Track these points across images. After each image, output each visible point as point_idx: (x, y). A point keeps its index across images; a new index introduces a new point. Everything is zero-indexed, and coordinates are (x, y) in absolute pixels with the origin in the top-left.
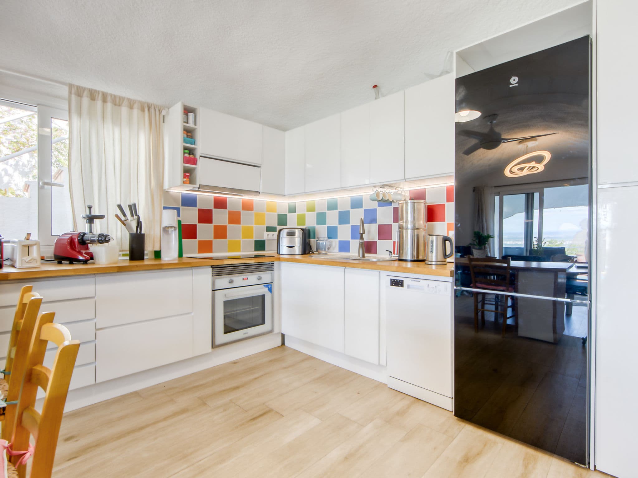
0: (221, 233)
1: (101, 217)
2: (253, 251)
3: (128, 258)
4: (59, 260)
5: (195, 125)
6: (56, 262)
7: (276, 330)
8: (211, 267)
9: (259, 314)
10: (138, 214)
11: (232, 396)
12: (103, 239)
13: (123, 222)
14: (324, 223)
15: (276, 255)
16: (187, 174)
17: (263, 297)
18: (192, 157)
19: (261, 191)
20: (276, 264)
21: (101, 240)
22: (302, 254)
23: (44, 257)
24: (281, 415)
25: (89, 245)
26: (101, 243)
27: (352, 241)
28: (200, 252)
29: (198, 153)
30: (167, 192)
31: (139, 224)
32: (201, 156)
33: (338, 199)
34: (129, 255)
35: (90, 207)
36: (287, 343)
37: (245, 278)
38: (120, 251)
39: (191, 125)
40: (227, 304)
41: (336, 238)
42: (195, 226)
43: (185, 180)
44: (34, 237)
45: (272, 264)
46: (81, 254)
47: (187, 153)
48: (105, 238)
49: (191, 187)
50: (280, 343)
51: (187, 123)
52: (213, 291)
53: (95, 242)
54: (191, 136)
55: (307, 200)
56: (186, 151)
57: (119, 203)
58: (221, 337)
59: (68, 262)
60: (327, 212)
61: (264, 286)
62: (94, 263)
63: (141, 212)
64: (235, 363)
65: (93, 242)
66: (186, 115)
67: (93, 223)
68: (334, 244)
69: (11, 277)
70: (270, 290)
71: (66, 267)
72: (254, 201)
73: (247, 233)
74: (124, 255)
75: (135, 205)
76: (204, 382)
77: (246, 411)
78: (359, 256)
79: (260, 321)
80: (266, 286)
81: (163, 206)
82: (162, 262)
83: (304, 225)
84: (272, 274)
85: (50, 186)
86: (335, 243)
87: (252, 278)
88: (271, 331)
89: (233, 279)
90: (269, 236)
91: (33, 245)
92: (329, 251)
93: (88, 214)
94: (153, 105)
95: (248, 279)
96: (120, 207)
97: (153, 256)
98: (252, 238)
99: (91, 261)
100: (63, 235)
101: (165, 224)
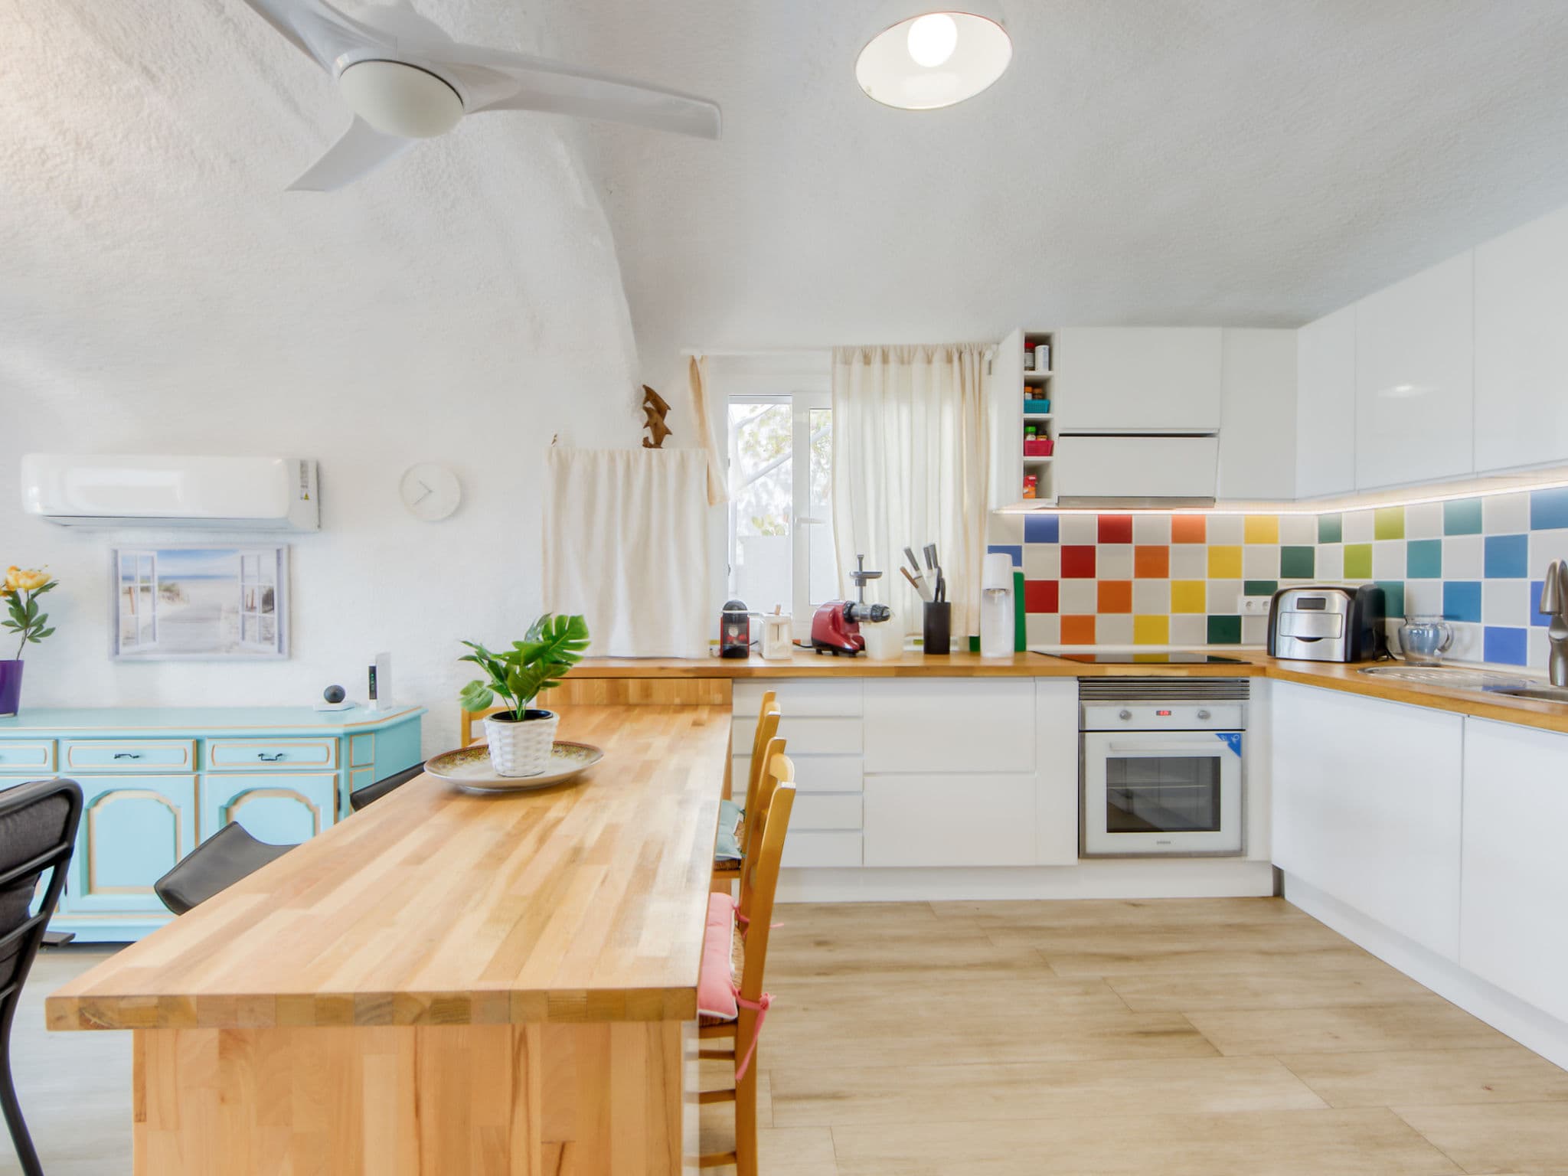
0: (1116, 598)
1: (876, 575)
2: (1203, 645)
3: (921, 648)
4: (819, 648)
5: (1050, 368)
6: (814, 650)
7: (1255, 853)
8: (1076, 678)
9: (1205, 802)
10: (939, 565)
11: (1110, 971)
12: (880, 615)
13: (913, 581)
14: (1434, 571)
15: (1262, 660)
16: (1031, 478)
17: (1216, 762)
18: (1042, 439)
19: (1218, 496)
20: (1256, 683)
21: (876, 617)
22: (1346, 662)
23: (799, 641)
24: (1217, 1051)
25: (861, 624)
26: (875, 621)
27: (1532, 631)
28: (1065, 640)
29: (1055, 430)
30: (996, 515)
31: (940, 586)
32: (1061, 435)
33: (1483, 500)
34: (923, 642)
35: (861, 558)
36: (1289, 894)
37: (1163, 712)
38: (907, 635)
39: (1041, 371)
40: (1116, 766)
41: (1476, 617)
42: (1055, 584)
43: (1026, 490)
44: (785, 612)
45: (1243, 681)
46: (847, 638)
47: (1031, 433)
48: (882, 613)
49: (1041, 502)
50: (1268, 889)
51: (1033, 369)
52: (1080, 731)
53: (867, 618)
54: (1040, 394)
55: (1376, 506)
56: (1031, 429)
57: (907, 546)
58: (1100, 838)
59: (830, 652)
60: (1446, 540)
61: (1219, 735)
62: (865, 657)
63: (944, 562)
64: (1134, 905)
65: (864, 618)
66: (1030, 352)
67: (865, 585)
68: (1467, 637)
69: (757, 674)
70: (1237, 747)
71: (827, 662)
72: (1207, 517)
73: (1188, 597)
74: (916, 642)
75: (934, 546)
76: (1055, 923)
77: (1133, 1012)
78: (1553, 680)
79: (1209, 823)
80: (1223, 737)
81: (987, 544)
82: (983, 663)
83: (1368, 575)
84: (1242, 706)
85: (808, 525)
86: (1470, 636)
87: (1184, 712)
88: (1239, 853)
89: (1129, 709)
90: (1253, 606)
91: (782, 624)
92: (1448, 654)
93: (858, 570)
94: (967, 346)
95: (1172, 713)
96: (909, 553)
97: (967, 648)
98: (1202, 610)
99: (861, 652)
100: (825, 606)
101: (989, 582)
